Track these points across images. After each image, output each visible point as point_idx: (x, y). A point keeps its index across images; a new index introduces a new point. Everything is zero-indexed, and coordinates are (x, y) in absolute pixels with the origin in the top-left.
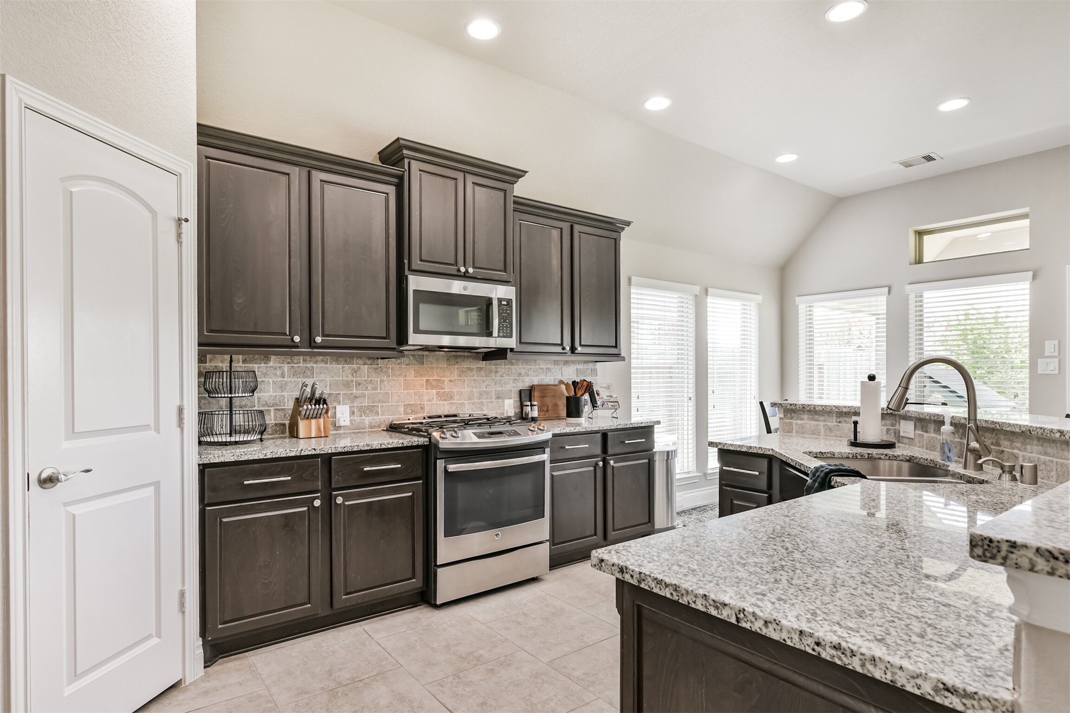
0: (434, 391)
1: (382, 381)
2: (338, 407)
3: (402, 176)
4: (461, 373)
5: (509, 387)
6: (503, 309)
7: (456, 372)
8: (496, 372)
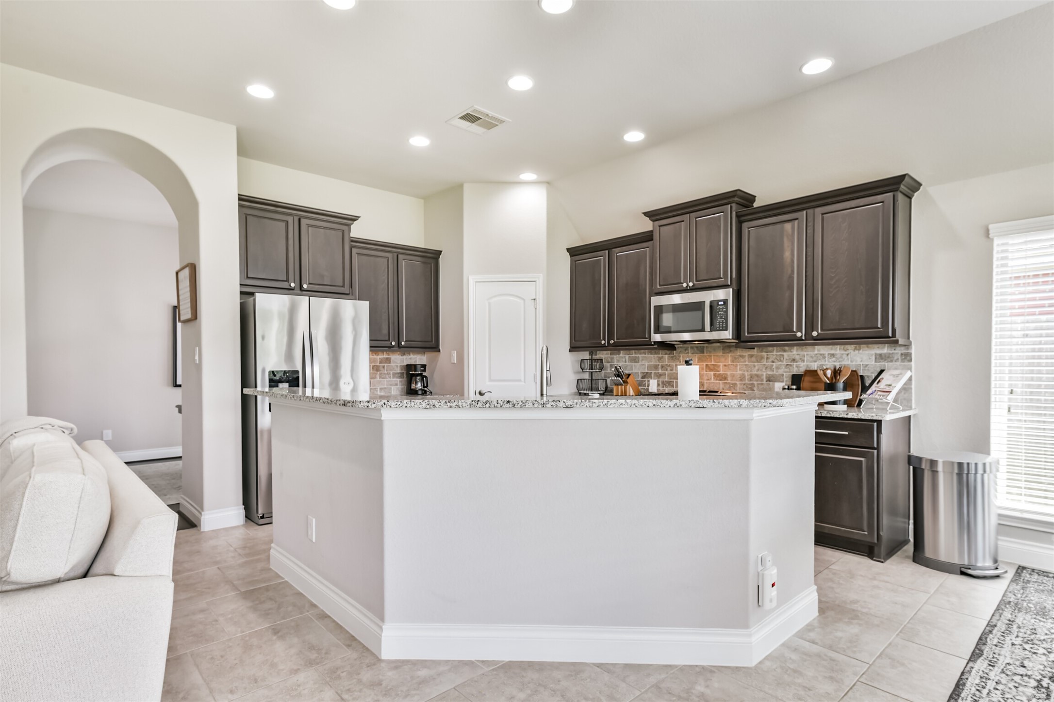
2: (651, 381)
3: (652, 235)
4: (734, 359)
5: (781, 372)
6: (719, 309)
7: (730, 359)
8: (767, 358)
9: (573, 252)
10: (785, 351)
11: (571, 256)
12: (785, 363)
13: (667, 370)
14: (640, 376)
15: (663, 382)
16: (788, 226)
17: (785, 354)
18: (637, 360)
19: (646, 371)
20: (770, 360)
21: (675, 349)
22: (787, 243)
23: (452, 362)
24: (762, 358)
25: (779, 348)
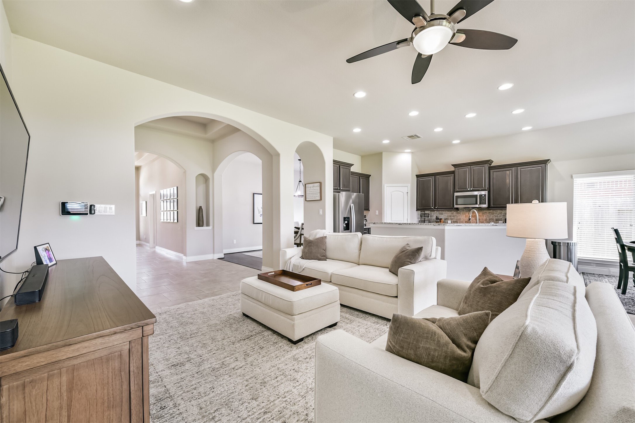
0: (474, 218)
1: (459, 216)
2: (448, 221)
3: (454, 172)
4: (483, 214)
5: (501, 218)
6: (483, 197)
7: (481, 213)
8: (496, 213)
9: (418, 176)
10: (503, 211)
11: (417, 177)
12: (503, 215)
13: (455, 217)
14: (444, 219)
15: (453, 221)
16: (508, 172)
17: (503, 212)
18: (442, 214)
19: (446, 217)
20: (497, 214)
21: (459, 210)
22: (507, 177)
23: (376, 214)
24: (494, 213)
25: (500, 210)
